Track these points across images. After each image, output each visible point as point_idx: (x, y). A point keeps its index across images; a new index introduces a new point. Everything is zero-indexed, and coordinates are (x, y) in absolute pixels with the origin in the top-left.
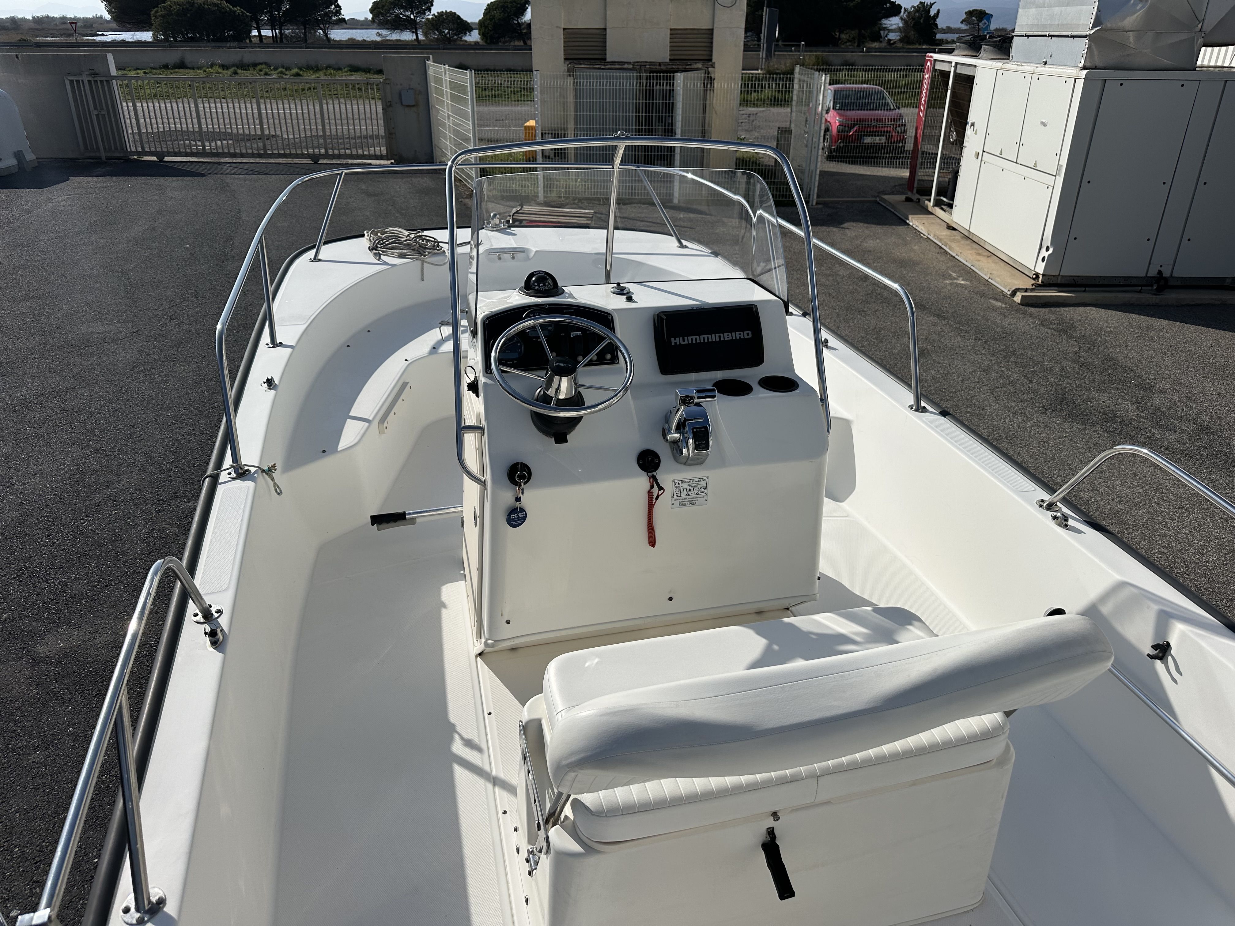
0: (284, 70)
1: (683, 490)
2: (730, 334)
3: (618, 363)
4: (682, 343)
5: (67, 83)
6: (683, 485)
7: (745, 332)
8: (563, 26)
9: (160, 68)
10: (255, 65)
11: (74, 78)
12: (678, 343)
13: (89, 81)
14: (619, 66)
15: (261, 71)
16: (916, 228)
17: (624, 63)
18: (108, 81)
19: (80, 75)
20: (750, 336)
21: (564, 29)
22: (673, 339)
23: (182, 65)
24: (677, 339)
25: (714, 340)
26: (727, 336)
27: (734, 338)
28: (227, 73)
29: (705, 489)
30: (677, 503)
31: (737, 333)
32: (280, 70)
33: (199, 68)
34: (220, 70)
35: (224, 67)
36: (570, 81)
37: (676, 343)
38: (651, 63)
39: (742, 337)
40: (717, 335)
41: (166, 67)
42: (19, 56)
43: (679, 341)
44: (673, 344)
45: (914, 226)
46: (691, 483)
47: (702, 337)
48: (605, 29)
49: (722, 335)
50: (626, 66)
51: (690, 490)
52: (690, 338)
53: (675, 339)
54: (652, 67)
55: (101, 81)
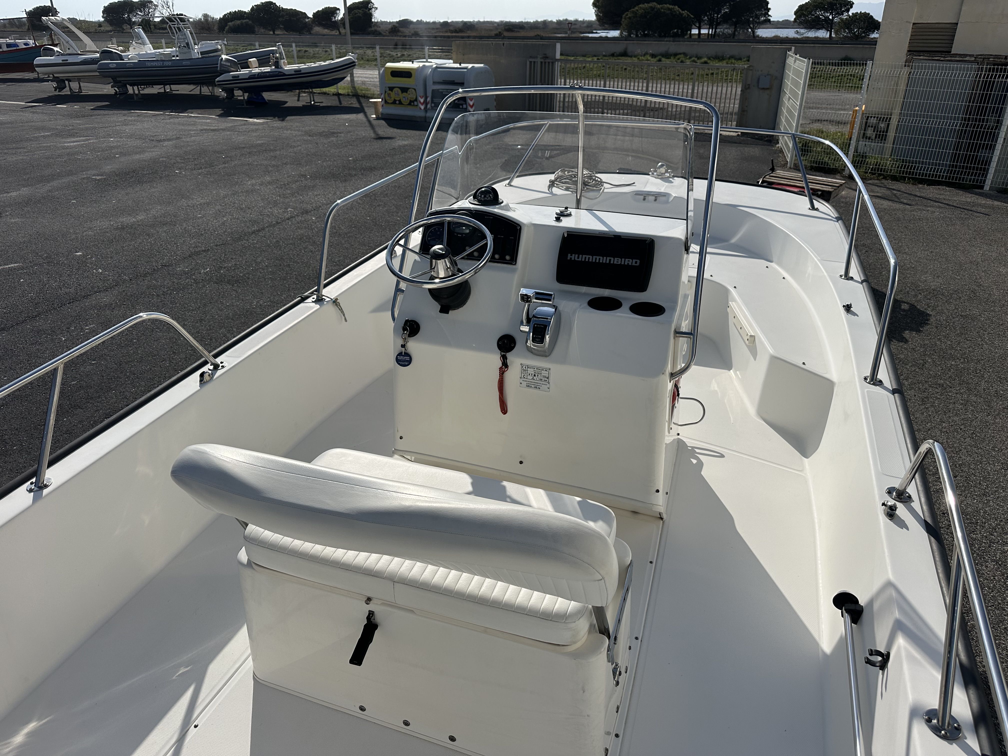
0: (696, 59)
1: (529, 374)
2: (620, 259)
3: (514, 265)
4: (576, 259)
5: (528, 63)
6: (528, 369)
7: (634, 261)
8: (913, 21)
9: (609, 56)
10: (675, 55)
11: (532, 60)
12: (573, 259)
13: (542, 62)
14: (962, 58)
15: (679, 59)
17: (966, 55)
18: (553, 63)
19: (537, 57)
20: (638, 264)
21: (914, 24)
22: (569, 255)
23: (625, 54)
24: (573, 255)
25: (604, 262)
26: (617, 261)
27: (623, 263)
28: (654, 60)
29: (548, 378)
30: (524, 384)
31: (627, 260)
32: (693, 59)
33: (635, 56)
34: (649, 58)
35: (653, 56)
36: (906, 70)
37: (571, 258)
38: (997, 56)
39: (630, 264)
40: (608, 258)
41: (613, 55)
42: (505, 44)
43: (574, 257)
44: (569, 258)
46: (536, 370)
47: (594, 257)
48: (957, 24)
49: (612, 259)
50: (967, 58)
51: (535, 375)
52: (584, 256)
53: (571, 255)
54: (996, 60)
55: (549, 63)
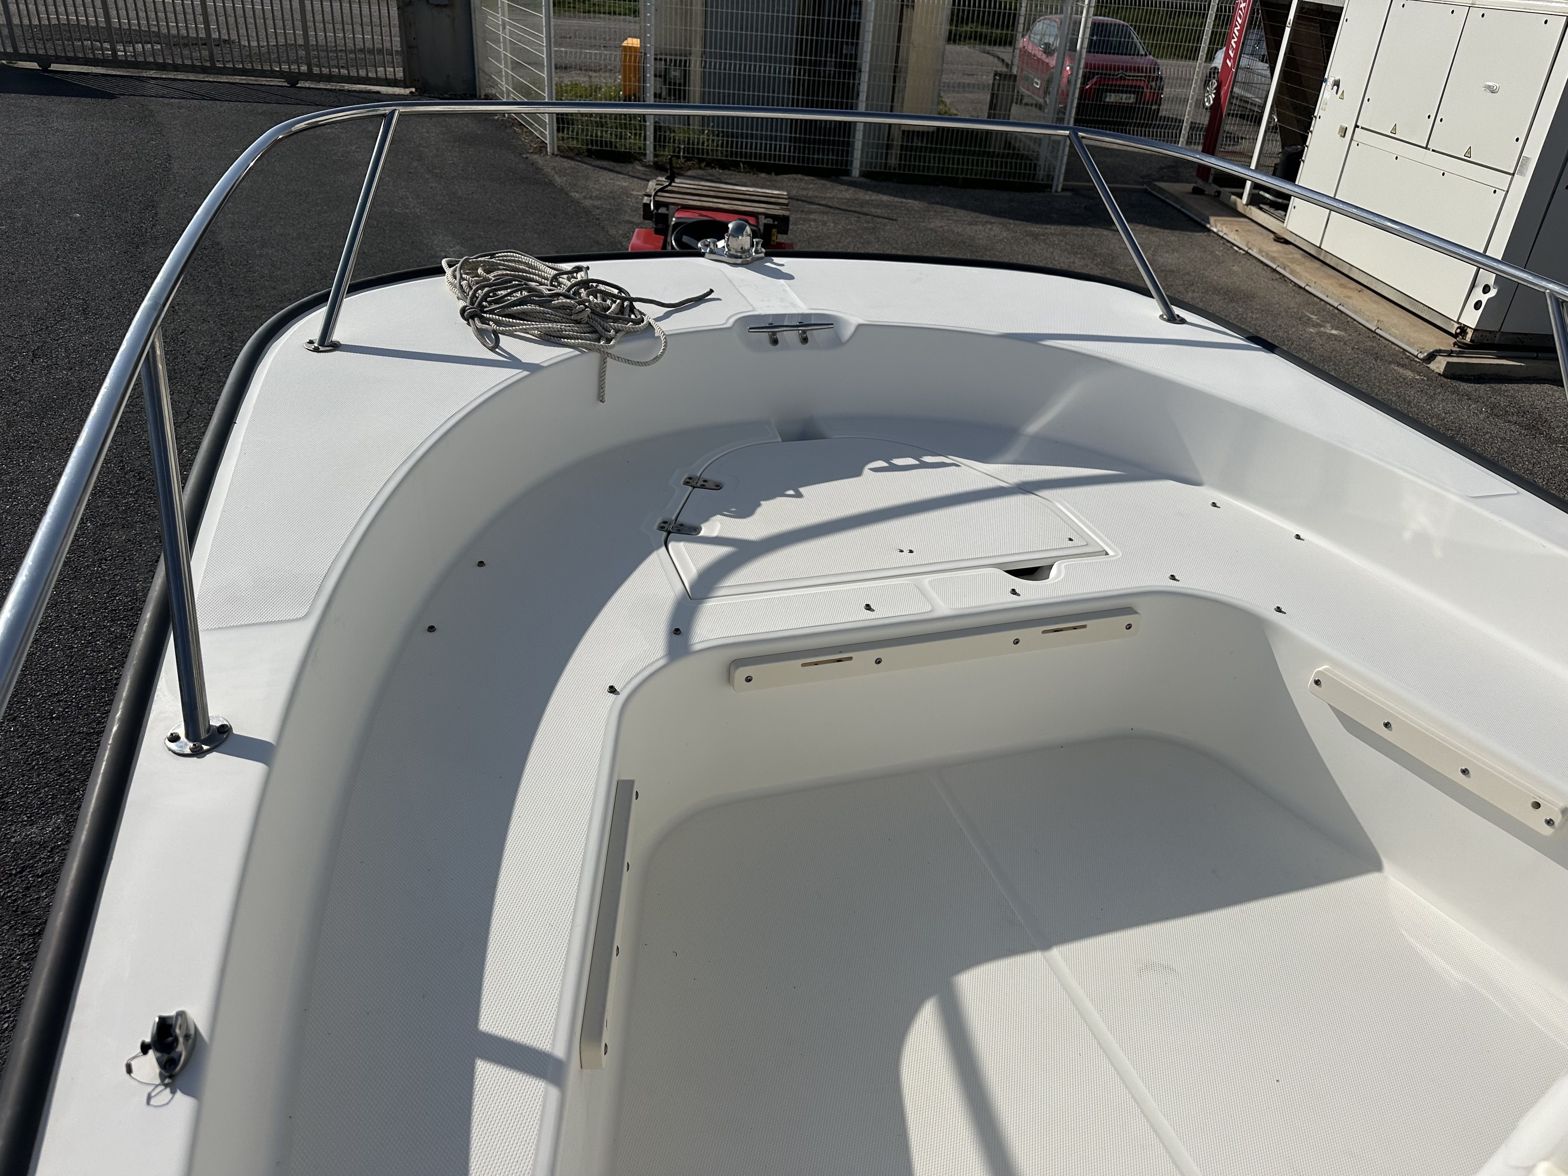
16: (1225, 236)
45: (1221, 234)
